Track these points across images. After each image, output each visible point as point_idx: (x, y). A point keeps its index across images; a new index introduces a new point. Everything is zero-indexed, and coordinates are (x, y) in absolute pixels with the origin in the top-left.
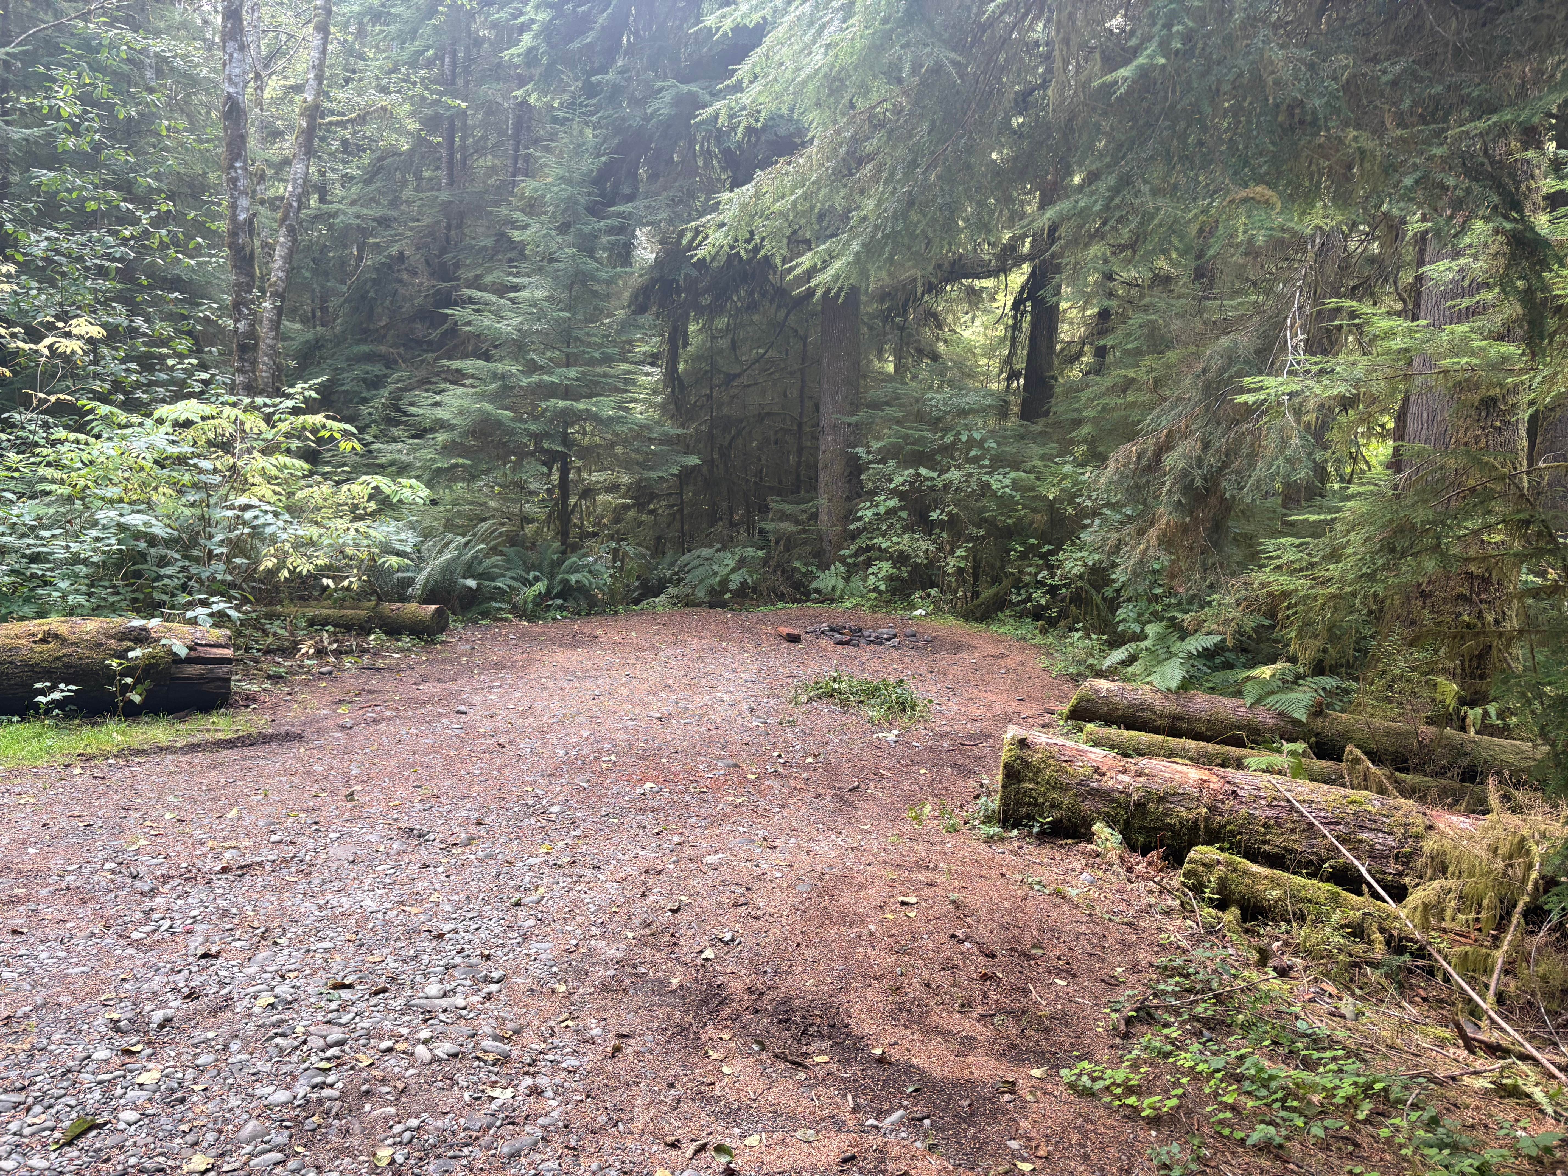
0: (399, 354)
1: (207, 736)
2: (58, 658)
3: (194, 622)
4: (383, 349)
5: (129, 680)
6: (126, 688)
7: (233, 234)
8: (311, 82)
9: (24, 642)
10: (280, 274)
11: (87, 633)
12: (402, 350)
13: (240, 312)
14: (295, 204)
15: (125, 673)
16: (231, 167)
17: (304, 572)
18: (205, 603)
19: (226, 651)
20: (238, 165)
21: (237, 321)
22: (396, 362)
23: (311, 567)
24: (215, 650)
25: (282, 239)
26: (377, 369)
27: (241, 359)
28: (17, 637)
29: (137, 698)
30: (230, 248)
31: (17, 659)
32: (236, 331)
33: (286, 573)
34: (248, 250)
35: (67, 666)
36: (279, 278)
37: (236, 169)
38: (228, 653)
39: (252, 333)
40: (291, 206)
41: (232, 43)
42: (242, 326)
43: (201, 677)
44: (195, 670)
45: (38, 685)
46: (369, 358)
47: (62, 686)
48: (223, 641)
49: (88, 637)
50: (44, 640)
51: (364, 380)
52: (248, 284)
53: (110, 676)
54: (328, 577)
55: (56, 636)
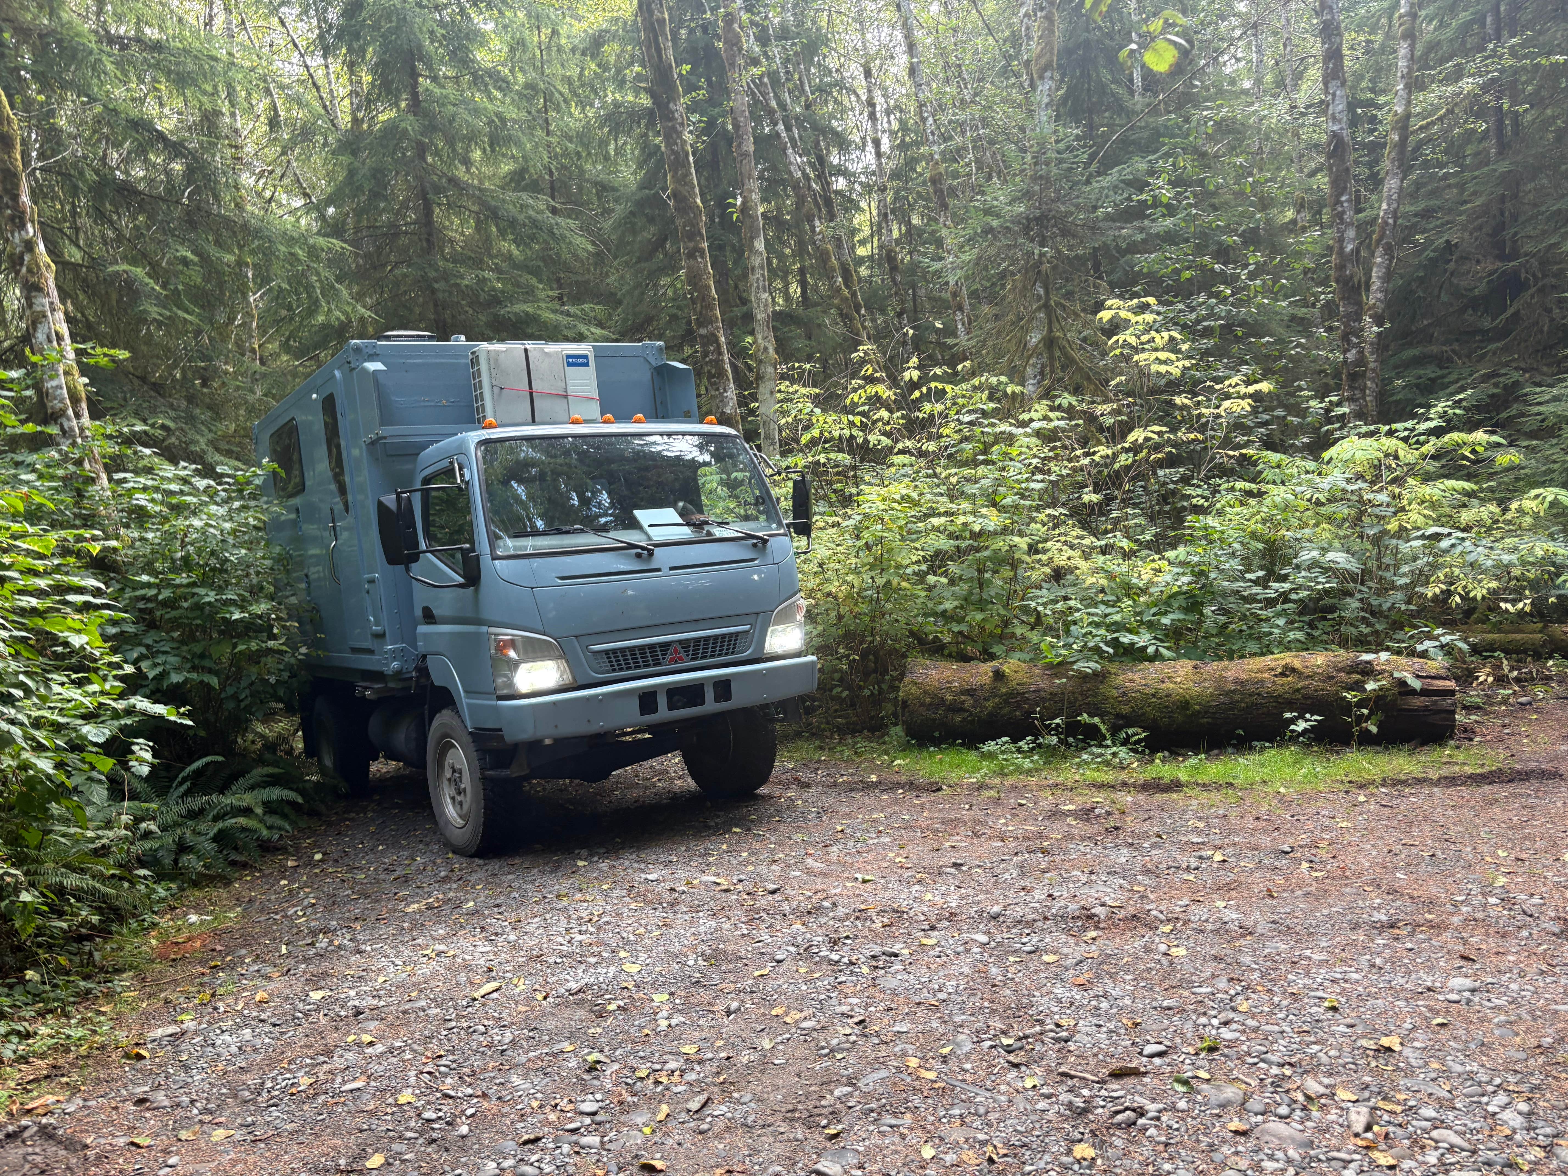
0: (1453, 351)
1: (1457, 769)
2: (1298, 690)
3: (1424, 654)
4: (1434, 349)
5: (1365, 711)
6: (1361, 719)
7: (1341, 267)
8: (1401, 93)
9: (1266, 675)
10: (1379, 295)
11: (1319, 667)
12: (1456, 346)
13: (1349, 341)
14: (1391, 221)
15: (1360, 704)
16: (1338, 202)
17: (1479, 597)
18: (1429, 636)
19: (1448, 683)
20: (1344, 198)
21: (1345, 352)
22: (1450, 360)
23: (1485, 591)
24: (1437, 682)
25: (1379, 260)
26: (1430, 372)
27: (1351, 388)
28: (1260, 671)
29: (1374, 729)
30: (1337, 282)
31: (1263, 691)
32: (1345, 361)
33: (1458, 599)
34: (1356, 280)
35: (1306, 697)
36: (1378, 300)
37: (1342, 203)
38: (1451, 684)
39: (1361, 361)
40: (1386, 223)
41: (1334, 83)
42: (1351, 355)
43: (1426, 708)
44: (1420, 702)
45: (1288, 715)
46: (1419, 361)
47: (1308, 716)
48: (1443, 673)
49: (1320, 671)
50: (1283, 674)
51: (1417, 386)
52: (1356, 313)
53: (1347, 707)
54: (1506, 601)
55: (1293, 670)
